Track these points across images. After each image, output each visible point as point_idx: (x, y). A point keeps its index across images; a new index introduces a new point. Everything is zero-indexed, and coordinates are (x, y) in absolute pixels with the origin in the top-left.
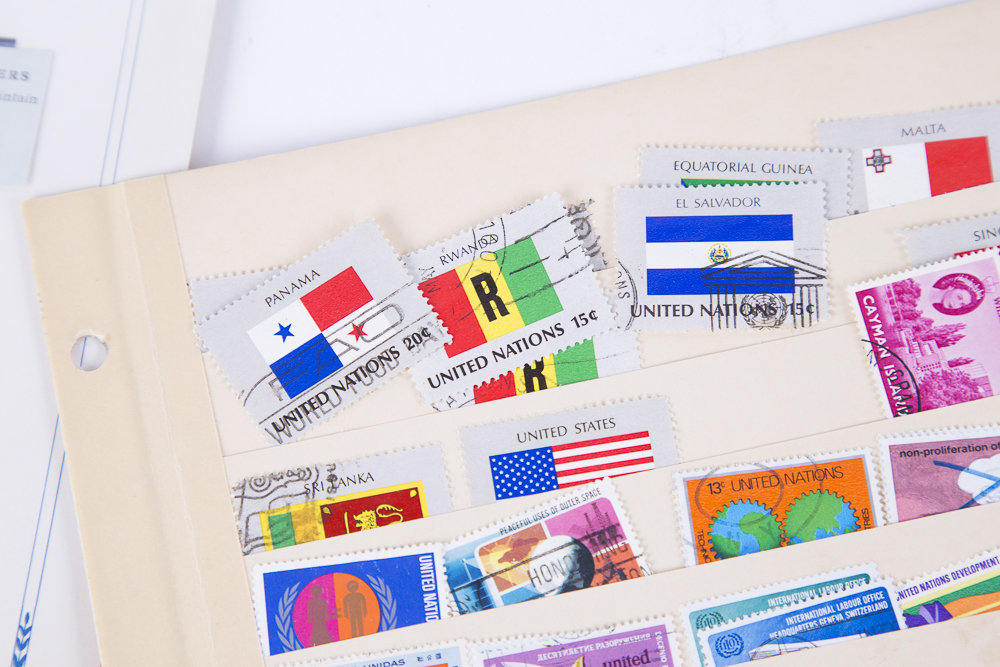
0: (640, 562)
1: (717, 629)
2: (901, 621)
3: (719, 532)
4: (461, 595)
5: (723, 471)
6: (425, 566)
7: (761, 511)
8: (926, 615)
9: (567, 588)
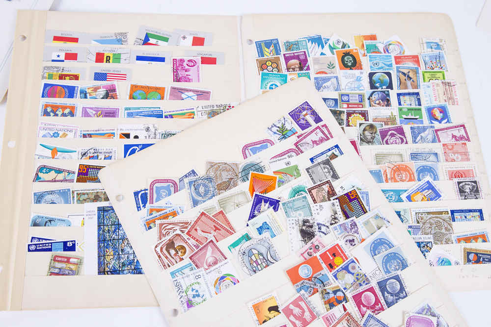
0: (118, 97)
1: (129, 111)
2: (164, 117)
3: (134, 95)
4: (82, 95)
5: (139, 84)
6: (76, 89)
7: (143, 93)
8: (169, 117)
9: (102, 98)
